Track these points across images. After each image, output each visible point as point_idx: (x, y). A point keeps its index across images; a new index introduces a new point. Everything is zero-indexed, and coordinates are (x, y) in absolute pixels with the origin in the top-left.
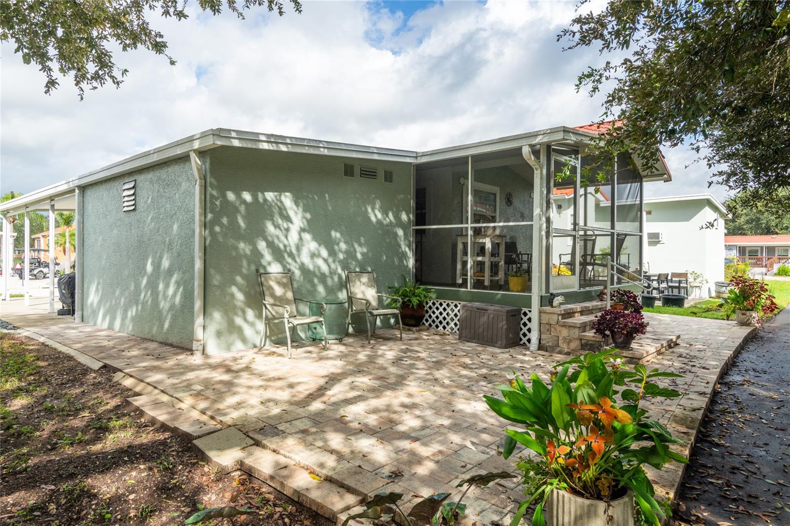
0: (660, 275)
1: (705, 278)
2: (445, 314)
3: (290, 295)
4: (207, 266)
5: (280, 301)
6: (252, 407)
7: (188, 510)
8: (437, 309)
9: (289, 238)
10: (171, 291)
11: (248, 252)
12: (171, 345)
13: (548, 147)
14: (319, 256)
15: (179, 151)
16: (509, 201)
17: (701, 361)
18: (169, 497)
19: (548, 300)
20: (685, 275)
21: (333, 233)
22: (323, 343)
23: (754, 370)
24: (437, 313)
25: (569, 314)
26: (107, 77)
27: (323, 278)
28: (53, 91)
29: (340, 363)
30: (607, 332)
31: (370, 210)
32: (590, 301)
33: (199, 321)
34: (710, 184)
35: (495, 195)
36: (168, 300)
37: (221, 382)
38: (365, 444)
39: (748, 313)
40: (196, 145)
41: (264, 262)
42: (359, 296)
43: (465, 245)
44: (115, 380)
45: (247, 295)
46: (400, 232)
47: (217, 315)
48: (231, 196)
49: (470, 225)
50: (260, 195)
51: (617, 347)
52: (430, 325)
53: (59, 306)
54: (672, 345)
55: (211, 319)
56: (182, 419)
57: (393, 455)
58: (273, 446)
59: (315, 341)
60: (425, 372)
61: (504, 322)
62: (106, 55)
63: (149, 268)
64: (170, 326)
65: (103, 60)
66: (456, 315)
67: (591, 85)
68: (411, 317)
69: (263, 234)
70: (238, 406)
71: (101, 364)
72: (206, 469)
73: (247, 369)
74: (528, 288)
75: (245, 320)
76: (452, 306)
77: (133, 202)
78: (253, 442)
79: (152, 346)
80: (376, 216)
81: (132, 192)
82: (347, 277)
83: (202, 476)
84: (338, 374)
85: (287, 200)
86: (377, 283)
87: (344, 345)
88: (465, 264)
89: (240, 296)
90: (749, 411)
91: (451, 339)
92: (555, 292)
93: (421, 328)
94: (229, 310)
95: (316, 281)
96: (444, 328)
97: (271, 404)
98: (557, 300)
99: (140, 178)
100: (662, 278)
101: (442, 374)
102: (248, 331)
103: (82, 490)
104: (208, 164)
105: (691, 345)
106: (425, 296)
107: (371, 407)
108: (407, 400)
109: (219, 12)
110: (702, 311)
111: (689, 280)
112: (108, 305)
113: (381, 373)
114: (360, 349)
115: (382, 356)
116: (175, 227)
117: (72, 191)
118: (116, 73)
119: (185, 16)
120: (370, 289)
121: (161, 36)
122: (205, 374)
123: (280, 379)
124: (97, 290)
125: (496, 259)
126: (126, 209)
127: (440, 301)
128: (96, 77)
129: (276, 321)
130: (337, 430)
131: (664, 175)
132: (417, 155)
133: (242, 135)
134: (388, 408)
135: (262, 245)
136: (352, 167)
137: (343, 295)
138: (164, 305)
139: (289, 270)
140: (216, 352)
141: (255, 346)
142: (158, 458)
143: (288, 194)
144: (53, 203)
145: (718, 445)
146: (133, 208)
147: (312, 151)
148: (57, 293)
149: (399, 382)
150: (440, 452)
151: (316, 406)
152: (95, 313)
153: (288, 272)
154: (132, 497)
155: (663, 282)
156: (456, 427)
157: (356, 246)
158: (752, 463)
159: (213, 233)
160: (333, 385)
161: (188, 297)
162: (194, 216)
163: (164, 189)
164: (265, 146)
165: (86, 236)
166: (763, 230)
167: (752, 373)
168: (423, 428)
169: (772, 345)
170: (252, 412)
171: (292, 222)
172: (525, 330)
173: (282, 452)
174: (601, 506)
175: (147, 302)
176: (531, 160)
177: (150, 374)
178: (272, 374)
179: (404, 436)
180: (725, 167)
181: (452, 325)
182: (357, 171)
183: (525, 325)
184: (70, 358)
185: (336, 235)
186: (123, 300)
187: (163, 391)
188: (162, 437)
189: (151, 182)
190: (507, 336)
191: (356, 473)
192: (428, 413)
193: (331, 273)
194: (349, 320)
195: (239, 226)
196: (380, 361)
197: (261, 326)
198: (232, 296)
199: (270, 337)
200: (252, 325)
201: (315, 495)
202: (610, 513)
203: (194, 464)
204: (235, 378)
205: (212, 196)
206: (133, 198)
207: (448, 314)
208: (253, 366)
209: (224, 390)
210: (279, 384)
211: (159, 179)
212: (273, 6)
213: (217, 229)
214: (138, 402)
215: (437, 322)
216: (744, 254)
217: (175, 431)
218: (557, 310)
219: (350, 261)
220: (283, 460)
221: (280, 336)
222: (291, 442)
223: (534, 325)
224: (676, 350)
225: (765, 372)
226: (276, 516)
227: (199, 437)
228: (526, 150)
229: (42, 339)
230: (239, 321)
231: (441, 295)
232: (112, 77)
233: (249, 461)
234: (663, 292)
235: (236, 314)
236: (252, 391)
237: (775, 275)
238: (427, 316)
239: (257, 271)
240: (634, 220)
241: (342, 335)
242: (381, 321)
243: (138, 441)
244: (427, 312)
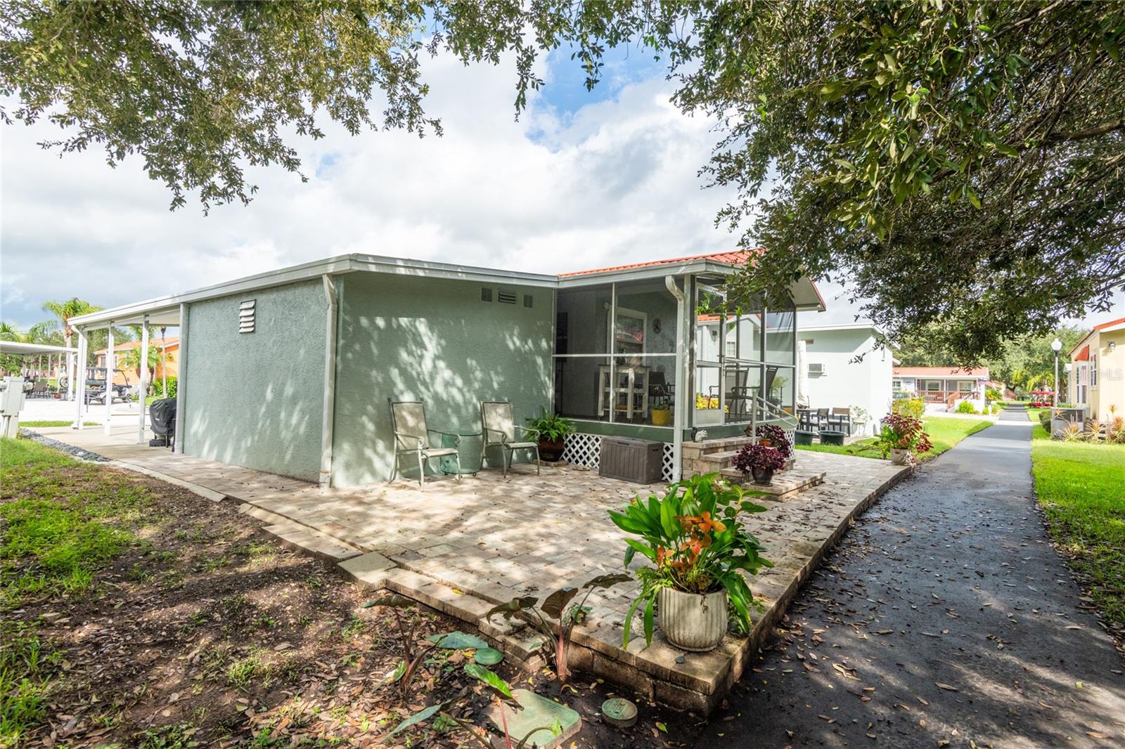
0: (819, 411)
1: (869, 414)
2: (585, 449)
3: (422, 426)
4: (338, 394)
5: (412, 433)
6: (391, 535)
7: (341, 620)
8: (578, 442)
9: (423, 366)
10: (294, 420)
11: (380, 379)
12: (293, 478)
13: (693, 277)
14: (454, 385)
15: (310, 274)
16: (657, 328)
17: (841, 499)
18: (322, 610)
19: (690, 434)
20: (847, 411)
21: (469, 361)
22: (457, 477)
23: (895, 508)
24: (577, 447)
25: (713, 449)
26: (235, 194)
27: (457, 409)
28: (178, 209)
29: (474, 496)
30: (748, 468)
31: (508, 337)
32: (737, 436)
33: (327, 452)
34: (857, 317)
35: (642, 321)
36: (291, 429)
37: (354, 513)
38: (503, 566)
39: (902, 452)
40: (331, 269)
41: (396, 392)
42: (495, 428)
43: (608, 375)
44: (241, 511)
45: (378, 425)
46: (540, 361)
47: (346, 446)
48: (364, 322)
49: (612, 355)
50: (394, 320)
51: (757, 483)
52: (570, 460)
53: (150, 435)
54: (815, 482)
55: (341, 450)
56: (323, 545)
57: (529, 574)
58: (417, 568)
59: (447, 474)
60: (562, 506)
61: (646, 457)
62: (236, 173)
63: (269, 395)
64: (293, 458)
65: (233, 178)
66: (597, 450)
67: (729, 222)
68: (549, 451)
69: (395, 361)
70: (377, 534)
71: (222, 496)
72: (353, 588)
73: (379, 501)
74: (671, 422)
75: (375, 451)
76: (593, 440)
77: (252, 324)
78: (395, 565)
79: (273, 478)
80: (514, 343)
81: (251, 312)
82: (483, 408)
83: (349, 593)
84: (473, 507)
85: (422, 326)
86: (514, 415)
87: (478, 479)
88: (607, 395)
89: (371, 427)
90: (876, 544)
91: (592, 475)
92: (697, 426)
93: (561, 463)
94: (359, 441)
95: (449, 411)
96: (584, 463)
97: (408, 533)
98: (698, 436)
99: (262, 298)
100: (822, 414)
101: (580, 507)
102: (378, 464)
103: (242, 603)
104: (342, 289)
105: (836, 483)
106: (564, 429)
107: (508, 536)
108: (543, 530)
109: (357, 132)
110: (860, 450)
111: (852, 416)
112: (216, 434)
113: (517, 506)
114: (495, 484)
115: (519, 490)
116: (302, 352)
117: (177, 306)
118: (246, 191)
119: (322, 136)
120: (506, 421)
121: (295, 153)
122: (337, 505)
123: (414, 511)
124: (203, 417)
125: (640, 391)
126: (242, 330)
127: (580, 434)
128: (224, 194)
129: (408, 453)
130: (476, 555)
131: (816, 304)
132: (558, 279)
133: (378, 260)
134: (525, 537)
135: (395, 372)
136: (490, 291)
137: (477, 427)
138: (286, 435)
139: (422, 399)
140: (344, 484)
141: (385, 480)
142: (307, 576)
143: (422, 319)
144: (147, 319)
145: (835, 572)
146: (252, 329)
147: (449, 276)
148: (148, 421)
149: (538, 513)
150: (573, 572)
151: (454, 534)
152: (199, 444)
153: (420, 401)
154: (289, 608)
155: (823, 417)
156: (588, 553)
157: (492, 373)
158: (860, 586)
159: (344, 360)
160: (469, 517)
161: (315, 426)
162: (324, 341)
163: (290, 310)
164: (402, 271)
165: (190, 357)
166: (944, 361)
167: (891, 511)
168: (558, 554)
169: (923, 485)
170: (391, 540)
171: (426, 349)
172: (667, 465)
173: (425, 572)
174: (699, 598)
175: (265, 431)
176: (675, 290)
177: (278, 505)
178: (406, 507)
179: (540, 560)
180: (874, 300)
181: (593, 460)
182: (495, 296)
183: (667, 460)
184: (185, 491)
185: (471, 362)
186: (235, 430)
187: (296, 521)
188: (305, 561)
189: (275, 302)
190: (648, 472)
191: (495, 588)
192: (563, 542)
193: (465, 403)
194: (483, 453)
195: (372, 353)
196: (517, 495)
197: (391, 459)
198: (363, 426)
199: (400, 470)
200: (382, 457)
201: (458, 605)
202: (705, 604)
203: (341, 584)
204: (369, 509)
205: (344, 321)
206: (252, 318)
207: (588, 449)
208: (385, 498)
209: (359, 520)
210: (414, 515)
211: (284, 300)
212: (413, 128)
213: (350, 355)
214: (274, 530)
215: (577, 457)
216: (923, 388)
217: (318, 556)
218: (699, 445)
219: (486, 390)
220: (427, 579)
221: (411, 469)
222: (432, 564)
223: (676, 460)
224: (821, 488)
225: (904, 510)
226: (423, 624)
227: (344, 560)
228: (669, 281)
229: (146, 472)
230: (368, 452)
231: (582, 428)
232: (241, 195)
233: (394, 580)
234: (824, 428)
235: (366, 445)
236: (388, 522)
237: (957, 411)
238: (566, 450)
239: (389, 400)
240: (787, 350)
241: (475, 470)
242: (518, 455)
243: (282, 565)
244: (567, 446)
